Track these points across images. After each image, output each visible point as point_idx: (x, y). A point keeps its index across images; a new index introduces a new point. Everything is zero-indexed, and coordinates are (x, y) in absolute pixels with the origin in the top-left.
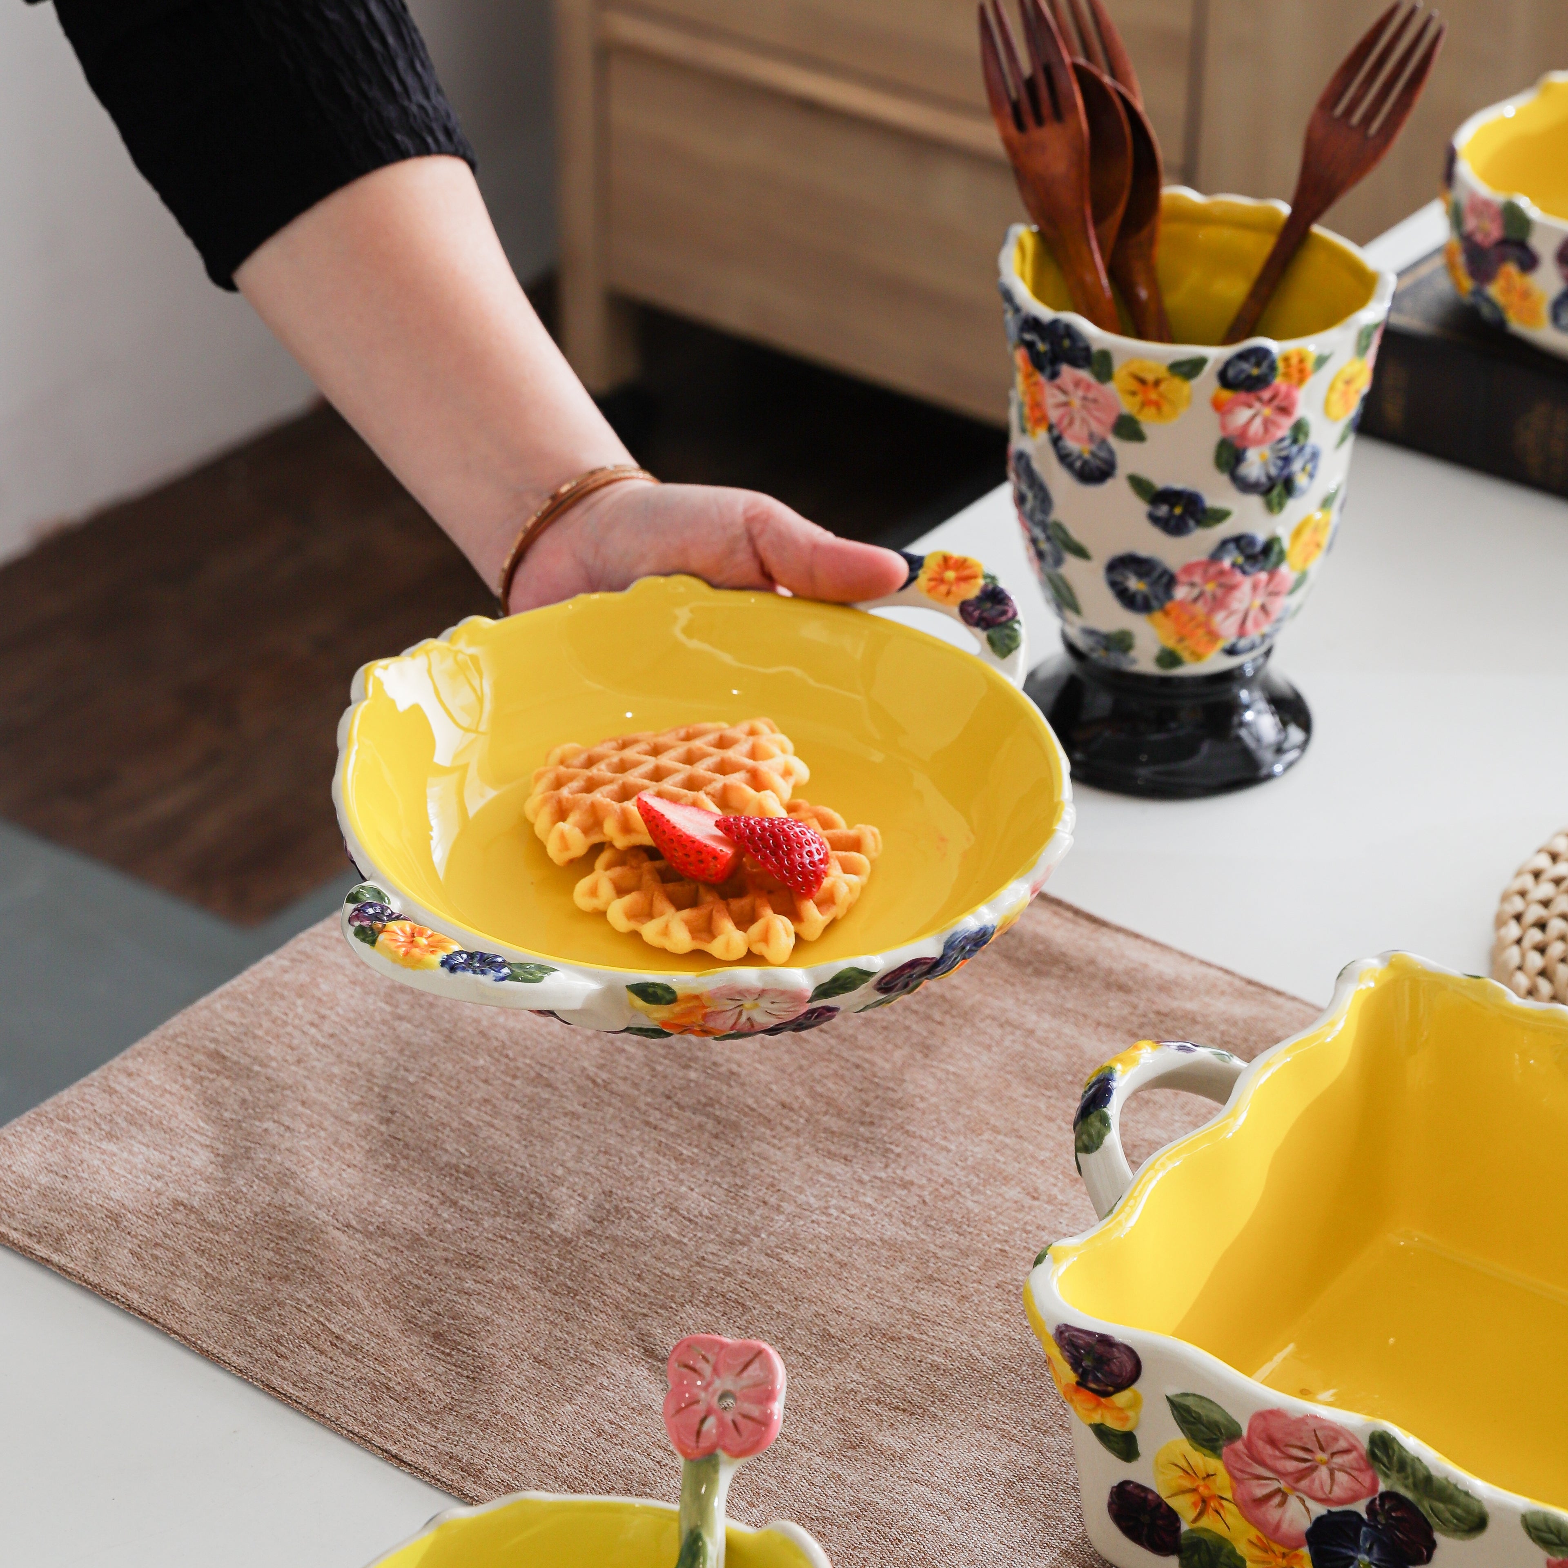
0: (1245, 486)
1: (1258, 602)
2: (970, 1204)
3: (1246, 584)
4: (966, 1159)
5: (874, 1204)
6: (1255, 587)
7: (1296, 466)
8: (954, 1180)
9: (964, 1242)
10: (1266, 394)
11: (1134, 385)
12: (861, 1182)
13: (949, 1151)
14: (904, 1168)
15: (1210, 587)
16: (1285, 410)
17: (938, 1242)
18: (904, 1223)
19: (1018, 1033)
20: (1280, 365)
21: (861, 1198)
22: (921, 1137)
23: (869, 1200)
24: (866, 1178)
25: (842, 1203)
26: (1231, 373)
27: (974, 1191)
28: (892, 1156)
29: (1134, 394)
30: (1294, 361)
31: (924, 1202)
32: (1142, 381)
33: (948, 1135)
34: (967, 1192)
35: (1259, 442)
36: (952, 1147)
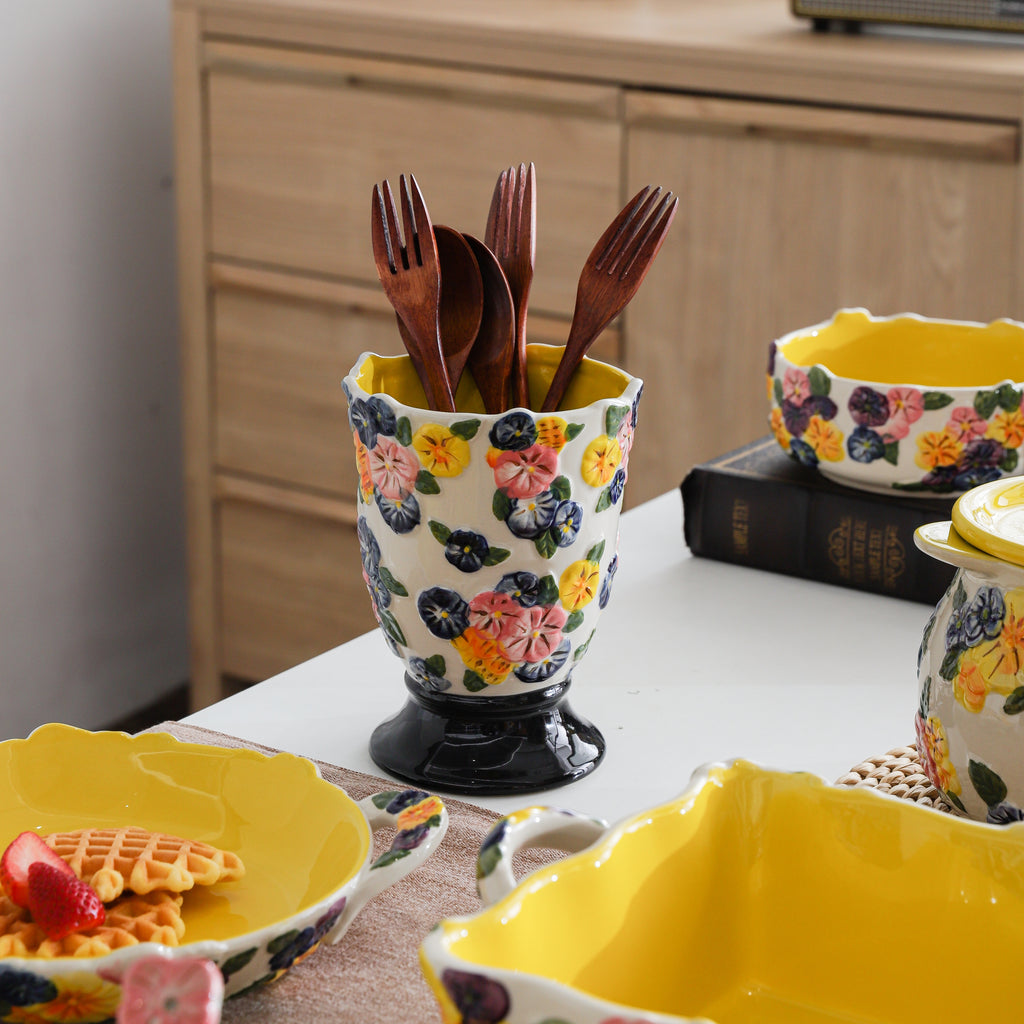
0: (520, 532)
1: (538, 633)
2: (408, 990)
3: (527, 614)
4: (407, 964)
5: (332, 992)
6: (533, 618)
7: (561, 517)
8: (397, 977)
9: (402, 1012)
10: (529, 455)
11: (428, 446)
12: (322, 979)
13: (394, 958)
14: (358, 971)
15: (496, 615)
16: (546, 468)
17: (382, 1012)
18: (356, 1002)
19: (452, 890)
20: (538, 429)
21: (322, 989)
22: (372, 950)
23: (328, 990)
24: (326, 976)
25: (307, 993)
26: (499, 434)
27: (412, 983)
28: (349, 964)
29: (428, 453)
30: (549, 426)
31: (373, 990)
32: (433, 442)
33: (394, 948)
34: (407, 983)
35: (527, 495)
36: (397, 956)
